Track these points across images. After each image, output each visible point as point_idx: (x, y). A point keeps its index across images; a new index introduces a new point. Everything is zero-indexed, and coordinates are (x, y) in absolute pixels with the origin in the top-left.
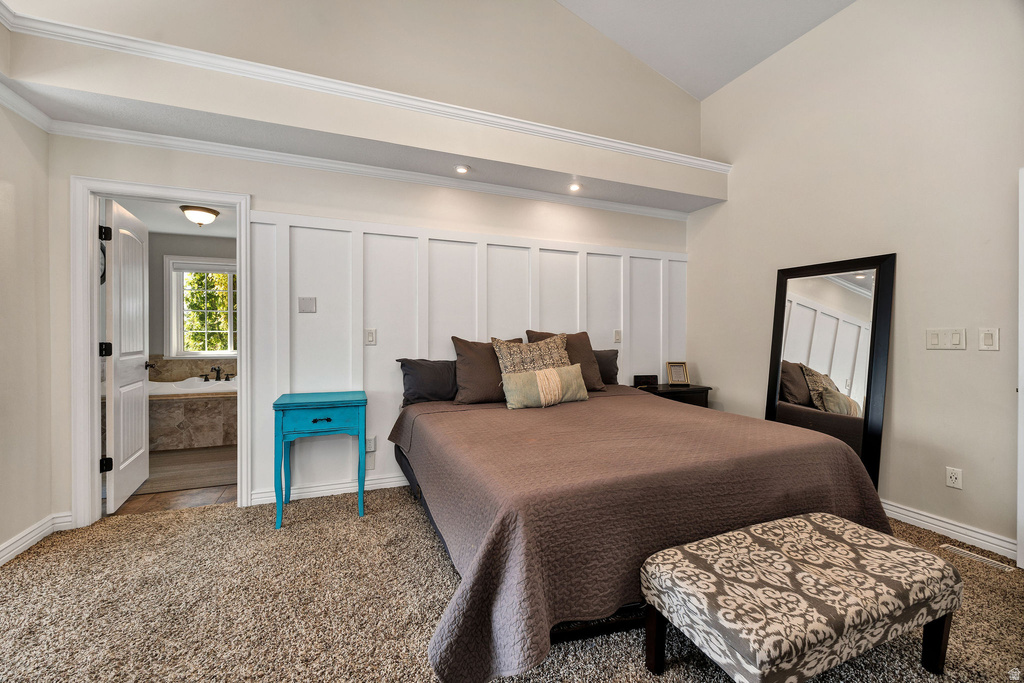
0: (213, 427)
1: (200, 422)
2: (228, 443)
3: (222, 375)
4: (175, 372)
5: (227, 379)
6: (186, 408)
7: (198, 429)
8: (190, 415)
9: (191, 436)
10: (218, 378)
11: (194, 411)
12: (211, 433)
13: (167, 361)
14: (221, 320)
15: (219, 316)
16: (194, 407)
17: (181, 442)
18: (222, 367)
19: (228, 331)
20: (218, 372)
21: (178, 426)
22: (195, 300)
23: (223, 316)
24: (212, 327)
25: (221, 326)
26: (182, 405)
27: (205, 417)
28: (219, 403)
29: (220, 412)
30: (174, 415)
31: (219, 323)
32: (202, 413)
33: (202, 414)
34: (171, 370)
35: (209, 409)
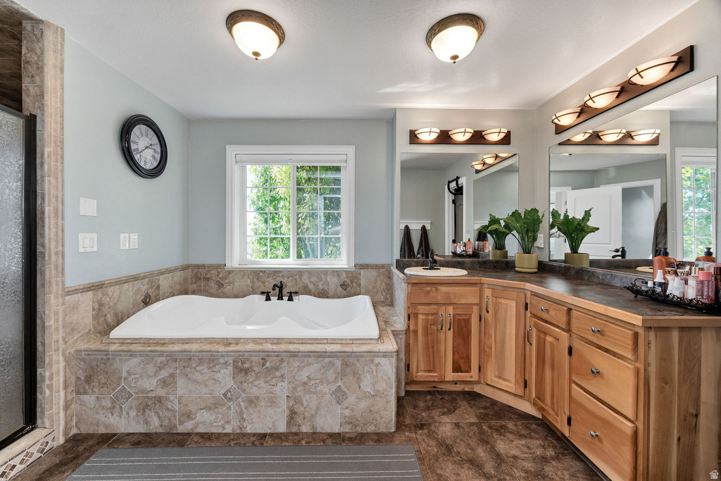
0: (272, 402)
1: (255, 392)
2: (294, 430)
3: (285, 291)
4: (237, 285)
5: (290, 299)
6: (235, 367)
7: (252, 402)
8: (240, 377)
9: (241, 413)
10: (280, 298)
11: (246, 371)
12: (270, 411)
13: (229, 272)
14: (283, 223)
15: (281, 219)
16: (247, 365)
17: (228, 422)
18: (284, 280)
19: (291, 236)
20: (281, 288)
21: (225, 395)
22: (260, 203)
23: (285, 219)
24: (275, 231)
25: (283, 229)
26: (230, 360)
27: (261, 382)
28: (282, 361)
29: (282, 376)
30: (219, 376)
31: (281, 227)
32: (258, 376)
33: (257, 378)
34: (233, 283)
35: (268, 370)
